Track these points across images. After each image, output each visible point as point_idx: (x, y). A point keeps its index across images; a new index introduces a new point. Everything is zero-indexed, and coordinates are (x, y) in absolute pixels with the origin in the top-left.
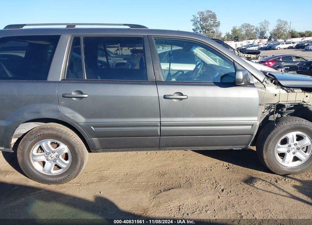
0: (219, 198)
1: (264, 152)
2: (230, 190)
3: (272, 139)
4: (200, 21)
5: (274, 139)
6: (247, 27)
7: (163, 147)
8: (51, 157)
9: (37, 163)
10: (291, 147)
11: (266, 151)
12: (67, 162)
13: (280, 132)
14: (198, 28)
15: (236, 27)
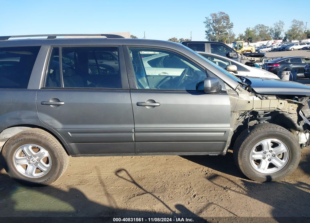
0: (189, 203)
1: (239, 158)
2: (202, 196)
3: (246, 146)
4: (213, 23)
5: (248, 146)
6: (261, 27)
7: (139, 152)
8: (32, 160)
9: (20, 166)
10: (267, 154)
11: (241, 157)
12: (48, 166)
13: (253, 139)
14: (210, 30)
15: (250, 28)
